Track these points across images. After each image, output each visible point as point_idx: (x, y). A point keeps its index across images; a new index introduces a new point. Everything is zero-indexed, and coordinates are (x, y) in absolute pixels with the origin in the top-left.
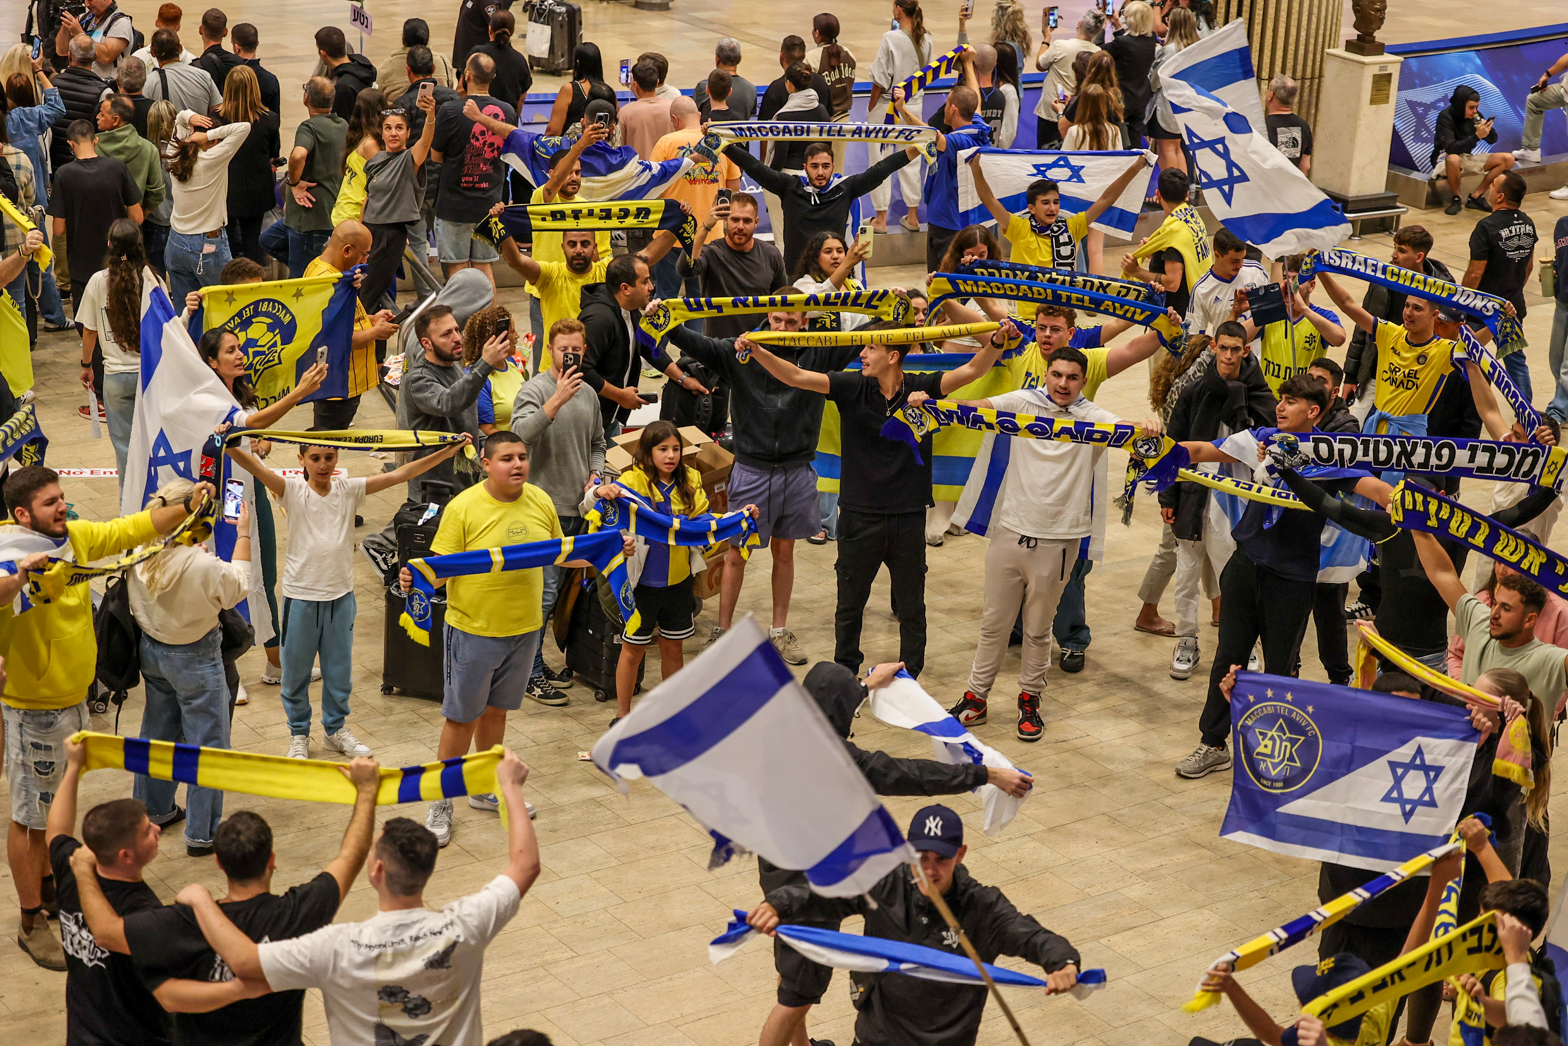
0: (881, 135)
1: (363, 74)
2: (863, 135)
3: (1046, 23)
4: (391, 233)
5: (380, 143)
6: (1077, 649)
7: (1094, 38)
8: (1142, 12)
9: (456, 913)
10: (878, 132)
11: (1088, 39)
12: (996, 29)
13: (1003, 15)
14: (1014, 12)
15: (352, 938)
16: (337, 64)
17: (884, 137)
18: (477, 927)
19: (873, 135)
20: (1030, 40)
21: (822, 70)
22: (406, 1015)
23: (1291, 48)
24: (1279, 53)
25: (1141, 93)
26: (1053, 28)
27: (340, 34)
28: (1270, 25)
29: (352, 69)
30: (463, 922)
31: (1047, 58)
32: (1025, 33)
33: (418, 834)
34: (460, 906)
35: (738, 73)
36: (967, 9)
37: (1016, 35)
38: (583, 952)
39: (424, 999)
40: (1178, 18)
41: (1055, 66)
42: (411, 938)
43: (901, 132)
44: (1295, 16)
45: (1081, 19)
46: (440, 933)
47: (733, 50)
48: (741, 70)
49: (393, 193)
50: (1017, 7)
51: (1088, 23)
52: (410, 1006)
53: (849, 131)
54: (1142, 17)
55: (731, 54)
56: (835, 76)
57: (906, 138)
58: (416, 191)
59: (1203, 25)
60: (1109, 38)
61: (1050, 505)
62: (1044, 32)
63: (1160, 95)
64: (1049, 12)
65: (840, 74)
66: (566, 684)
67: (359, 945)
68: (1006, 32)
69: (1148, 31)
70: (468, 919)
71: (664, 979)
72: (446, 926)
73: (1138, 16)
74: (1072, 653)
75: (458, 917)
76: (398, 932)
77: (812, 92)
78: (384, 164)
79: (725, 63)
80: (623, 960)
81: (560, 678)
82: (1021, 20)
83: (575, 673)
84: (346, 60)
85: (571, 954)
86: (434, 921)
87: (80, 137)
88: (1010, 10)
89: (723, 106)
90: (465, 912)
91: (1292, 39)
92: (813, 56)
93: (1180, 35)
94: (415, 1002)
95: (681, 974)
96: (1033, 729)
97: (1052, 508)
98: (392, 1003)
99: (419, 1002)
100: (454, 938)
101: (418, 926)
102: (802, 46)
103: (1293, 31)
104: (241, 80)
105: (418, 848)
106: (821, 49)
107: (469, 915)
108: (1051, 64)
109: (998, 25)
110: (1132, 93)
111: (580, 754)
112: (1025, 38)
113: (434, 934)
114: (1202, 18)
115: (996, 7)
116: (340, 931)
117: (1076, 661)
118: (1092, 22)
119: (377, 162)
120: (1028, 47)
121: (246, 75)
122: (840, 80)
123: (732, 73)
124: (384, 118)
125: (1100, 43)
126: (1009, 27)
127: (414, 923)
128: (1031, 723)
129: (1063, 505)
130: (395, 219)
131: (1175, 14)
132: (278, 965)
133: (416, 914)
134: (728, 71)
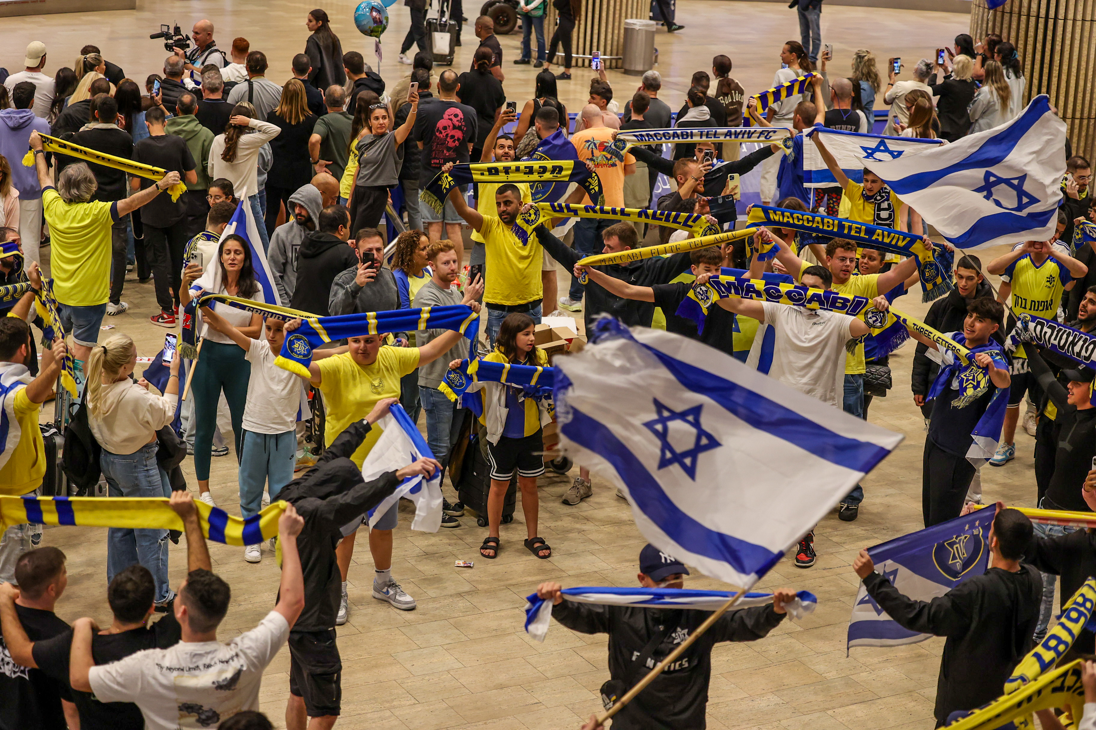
0: (746, 136)
1: (375, 86)
2: (733, 137)
3: (892, 69)
4: (377, 193)
5: (370, 129)
6: (852, 503)
7: (927, 80)
8: (964, 63)
9: (239, 647)
10: (744, 134)
11: (922, 81)
12: (855, 72)
13: (860, 62)
14: (870, 60)
15: (156, 662)
16: (357, 78)
17: (749, 137)
18: (255, 657)
19: (740, 136)
20: (880, 81)
21: (718, 95)
22: (200, 725)
23: (1080, 95)
24: (1071, 99)
25: (962, 122)
26: (896, 74)
27: (360, 57)
28: (1064, 77)
29: (367, 83)
30: (245, 654)
31: (891, 95)
32: (876, 75)
33: (215, 586)
34: (242, 641)
35: (658, 97)
36: (827, 54)
37: (870, 76)
38: (424, 701)
39: (214, 712)
40: (990, 68)
41: (897, 101)
42: (204, 665)
43: (762, 133)
44: (1083, 72)
45: (916, 66)
46: (227, 662)
47: (655, 79)
48: (661, 95)
49: (379, 164)
50: (871, 56)
51: (921, 70)
52: (203, 717)
53: (722, 134)
54: (963, 66)
55: (653, 82)
56: (728, 100)
57: (766, 137)
58: (396, 163)
59: (1012, 75)
60: (940, 81)
61: (806, 384)
62: (890, 76)
63: (977, 125)
64: (893, 62)
65: (732, 99)
66: (458, 513)
67: (162, 668)
68: (863, 74)
69: (968, 77)
70: (248, 651)
71: (480, 723)
72: (232, 658)
73: (961, 65)
74: (848, 507)
75: (241, 650)
76: (194, 660)
77: (705, 109)
78: (372, 143)
79: (648, 89)
80: (452, 708)
81: (454, 509)
82: (873, 65)
83: (466, 507)
84: (364, 76)
85: (414, 701)
86: (225, 653)
87: (154, 121)
88: (866, 58)
89: (640, 118)
90: (246, 646)
91: (1081, 89)
92: (714, 84)
93: (992, 81)
94: (207, 714)
95: (495, 720)
96: (807, 559)
97: (806, 386)
98: (189, 713)
99: (210, 714)
100: (239, 667)
101: (210, 656)
102: (707, 78)
103: (1082, 83)
104: (294, 90)
105: (215, 597)
106: (718, 81)
107: (249, 648)
108: (894, 99)
109: (857, 69)
110: (955, 122)
111: (457, 562)
112: (876, 79)
113: (222, 662)
114: (1010, 70)
115: (855, 56)
116: (147, 656)
117: (852, 512)
118: (924, 68)
119: (366, 142)
120: (879, 86)
121: (298, 86)
122: (732, 103)
123: (653, 97)
124: (372, 111)
125: (932, 84)
126: (865, 70)
127: (208, 653)
128: (806, 555)
129: (815, 384)
130: (380, 183)
131: (988, 65)
132: (101, 682)
133: (209, 646)
134: (650, 95)
